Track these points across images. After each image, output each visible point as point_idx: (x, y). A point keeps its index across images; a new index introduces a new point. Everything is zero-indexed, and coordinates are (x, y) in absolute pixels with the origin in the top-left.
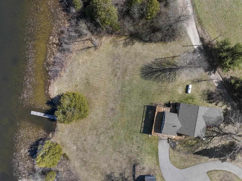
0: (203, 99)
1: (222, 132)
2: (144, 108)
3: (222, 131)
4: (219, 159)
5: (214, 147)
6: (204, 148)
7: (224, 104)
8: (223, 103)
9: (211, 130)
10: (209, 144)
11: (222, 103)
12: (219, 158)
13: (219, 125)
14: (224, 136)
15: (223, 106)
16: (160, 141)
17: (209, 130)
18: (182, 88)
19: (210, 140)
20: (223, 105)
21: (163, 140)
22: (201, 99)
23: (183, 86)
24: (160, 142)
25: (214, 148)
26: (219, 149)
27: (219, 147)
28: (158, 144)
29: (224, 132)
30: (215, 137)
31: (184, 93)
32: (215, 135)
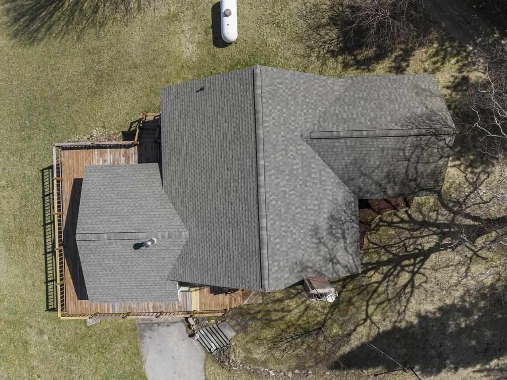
0: (318, 58)
1: (468, 216)
2: (43, 183)
3: (468, 211)
4: (480, 371)
5: (440, 309)
6: (387, 326)
7: (444, 58)
8: (436, 54)
9: (402, 221)
10: (408, 301)
11: (431, 51)
12: (478, 367)
13: (437, 176)
14: (485, 237)
15: (438, 69)
16: (147, 334)
17: (390, 224)
18: (195, 28)
19: (405, 277)
20: (435, 63)
21: (161, 329)
22: (305, 61)
23: (194, 14)
24: (147, 341)
25: (438, 315)
26: (467, 313)
27: (467, 305)
28: (138, 354)
29: (475, 219)
30: (433, 256)
31: (209, 53)
32: (429, 242)
